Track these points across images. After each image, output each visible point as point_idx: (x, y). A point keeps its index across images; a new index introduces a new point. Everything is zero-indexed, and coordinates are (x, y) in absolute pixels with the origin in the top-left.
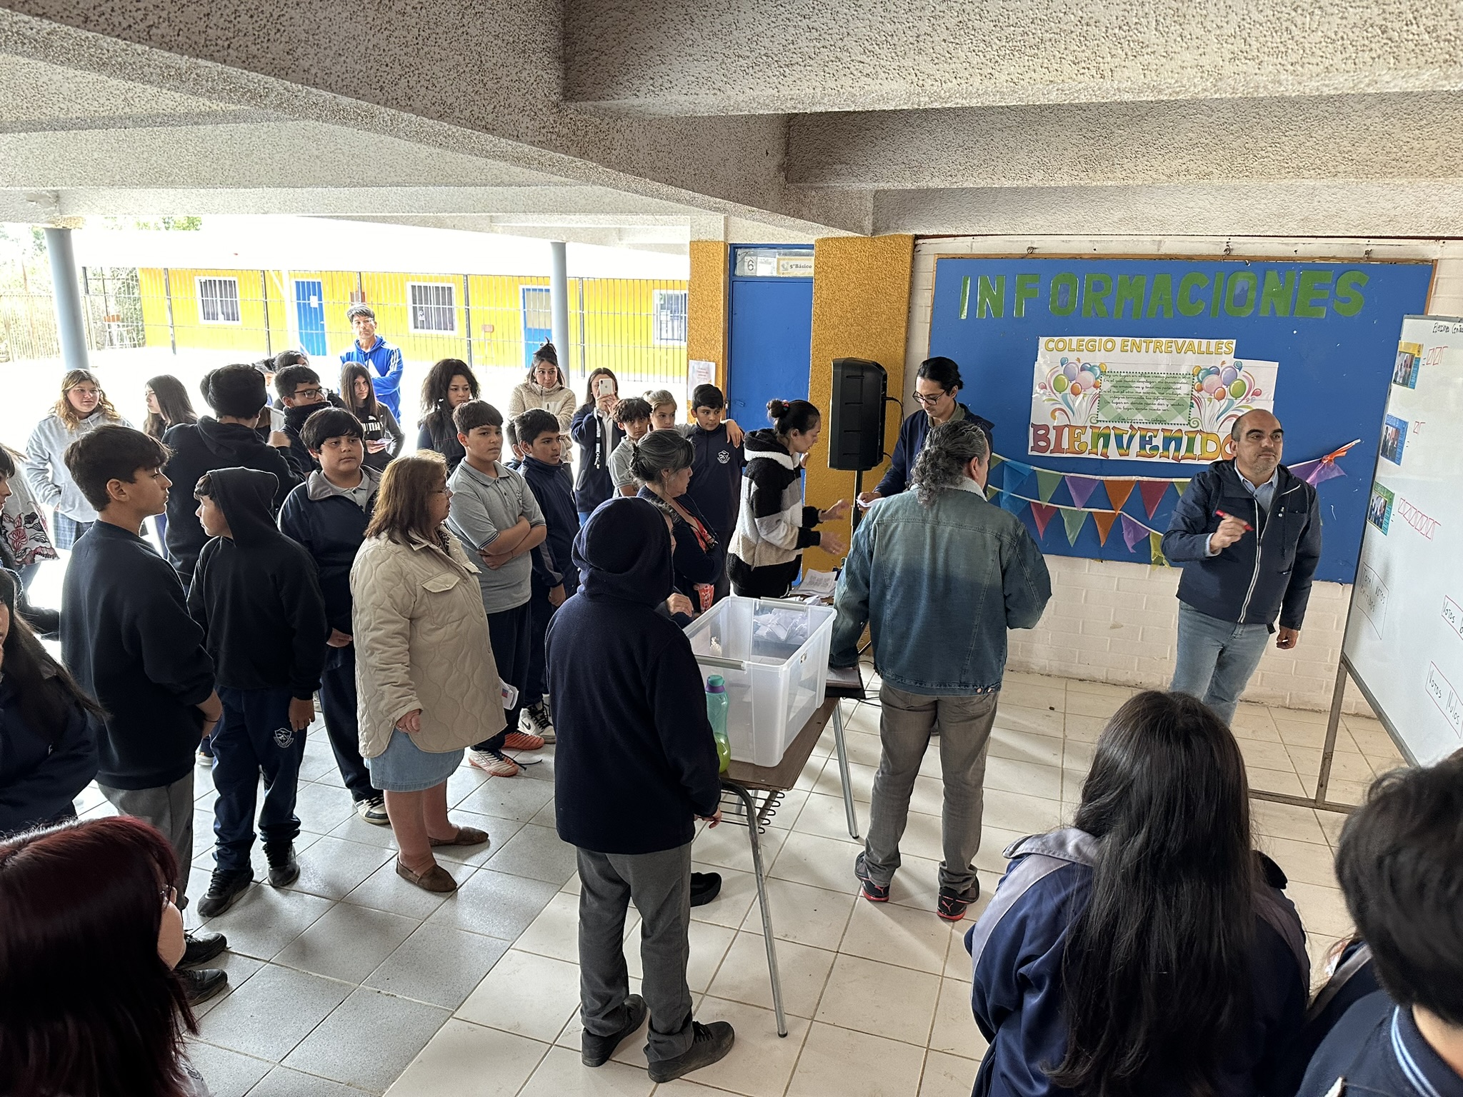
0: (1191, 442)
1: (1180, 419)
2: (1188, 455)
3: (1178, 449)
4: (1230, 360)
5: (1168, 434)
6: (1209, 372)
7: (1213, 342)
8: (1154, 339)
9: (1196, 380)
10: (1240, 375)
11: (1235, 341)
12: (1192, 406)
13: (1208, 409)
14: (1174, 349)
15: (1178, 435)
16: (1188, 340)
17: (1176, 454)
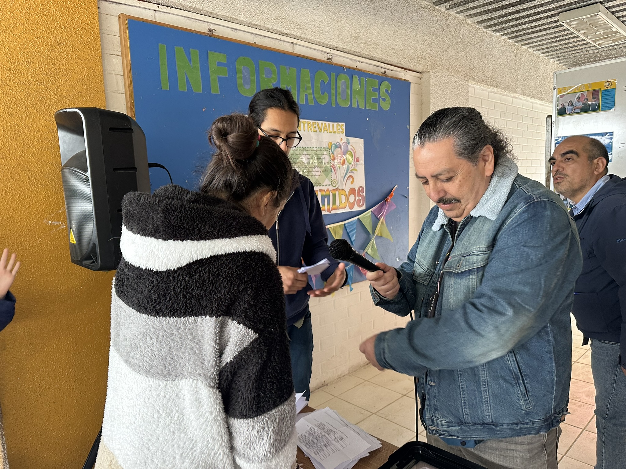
0: (334, 196)
1: (327, 182)
2: (334, 206)
3: (329, 204)
4: (345, 138)
5: (323, 193)
6: (336, 147)
7: (335, 124)
8: (307, 121)
9: (331, 153)
10: (350, 147)
11: (344, 124)
12: (332, 171)
13: (339, 172)
14: (317, 129)
15: (327, 193)
16: (324, 122)
17: (328, 207)
